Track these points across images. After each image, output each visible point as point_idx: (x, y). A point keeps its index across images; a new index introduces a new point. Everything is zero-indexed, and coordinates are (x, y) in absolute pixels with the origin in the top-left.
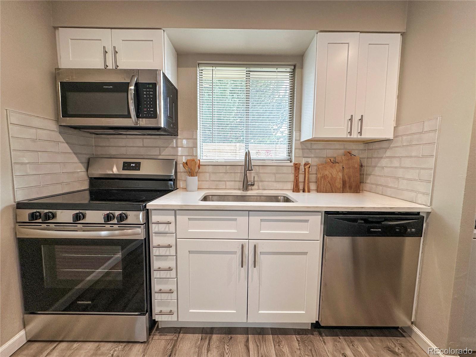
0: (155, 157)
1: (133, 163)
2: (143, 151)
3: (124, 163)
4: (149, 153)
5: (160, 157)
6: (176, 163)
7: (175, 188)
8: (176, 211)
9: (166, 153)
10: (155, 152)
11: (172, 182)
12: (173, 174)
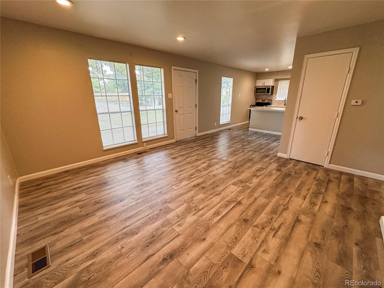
3: (262, 100)
5: (269, 99)
6: (272, 100)
11: (270, 103)
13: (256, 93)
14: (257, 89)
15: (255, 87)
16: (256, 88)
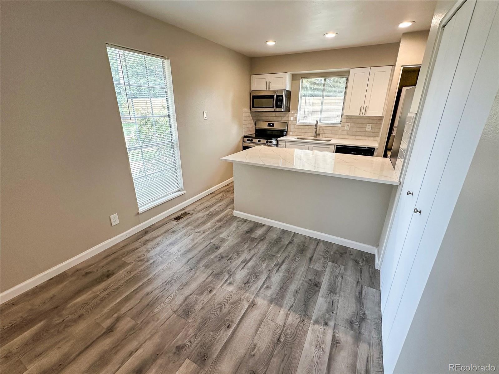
0: (279, 121)
1: (271, 124)
2: (275, 118)
3: (268, 124)
4: (278, 119)
5: (282, 121)
6: (288, 124)
7: (287, 135)
8: (286, 141)
9: (284, 120)
10: (280, 119)
11: (286, 132)
12: (286, 129)
13: (253, 107)
14: (255, 97)
15: (251, 94)
16: (253, 96)
